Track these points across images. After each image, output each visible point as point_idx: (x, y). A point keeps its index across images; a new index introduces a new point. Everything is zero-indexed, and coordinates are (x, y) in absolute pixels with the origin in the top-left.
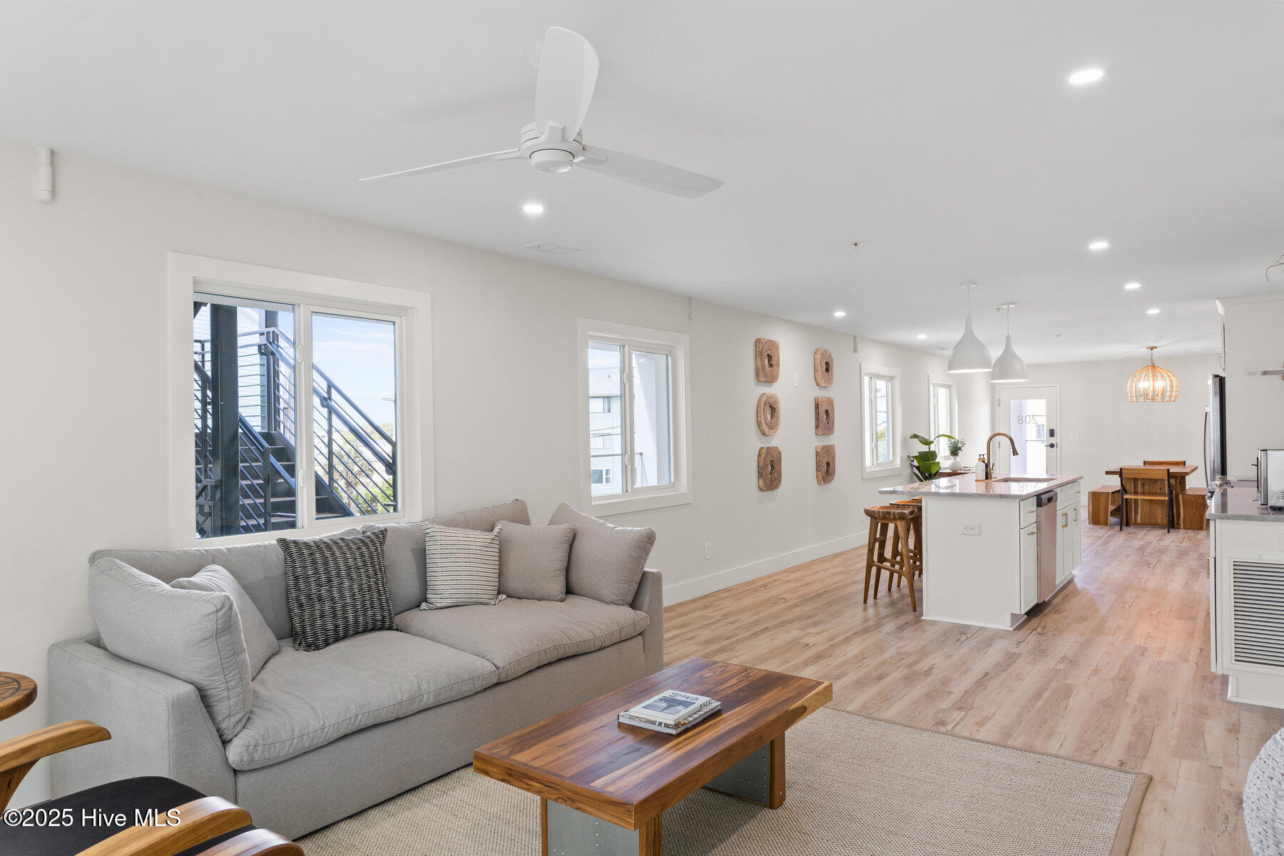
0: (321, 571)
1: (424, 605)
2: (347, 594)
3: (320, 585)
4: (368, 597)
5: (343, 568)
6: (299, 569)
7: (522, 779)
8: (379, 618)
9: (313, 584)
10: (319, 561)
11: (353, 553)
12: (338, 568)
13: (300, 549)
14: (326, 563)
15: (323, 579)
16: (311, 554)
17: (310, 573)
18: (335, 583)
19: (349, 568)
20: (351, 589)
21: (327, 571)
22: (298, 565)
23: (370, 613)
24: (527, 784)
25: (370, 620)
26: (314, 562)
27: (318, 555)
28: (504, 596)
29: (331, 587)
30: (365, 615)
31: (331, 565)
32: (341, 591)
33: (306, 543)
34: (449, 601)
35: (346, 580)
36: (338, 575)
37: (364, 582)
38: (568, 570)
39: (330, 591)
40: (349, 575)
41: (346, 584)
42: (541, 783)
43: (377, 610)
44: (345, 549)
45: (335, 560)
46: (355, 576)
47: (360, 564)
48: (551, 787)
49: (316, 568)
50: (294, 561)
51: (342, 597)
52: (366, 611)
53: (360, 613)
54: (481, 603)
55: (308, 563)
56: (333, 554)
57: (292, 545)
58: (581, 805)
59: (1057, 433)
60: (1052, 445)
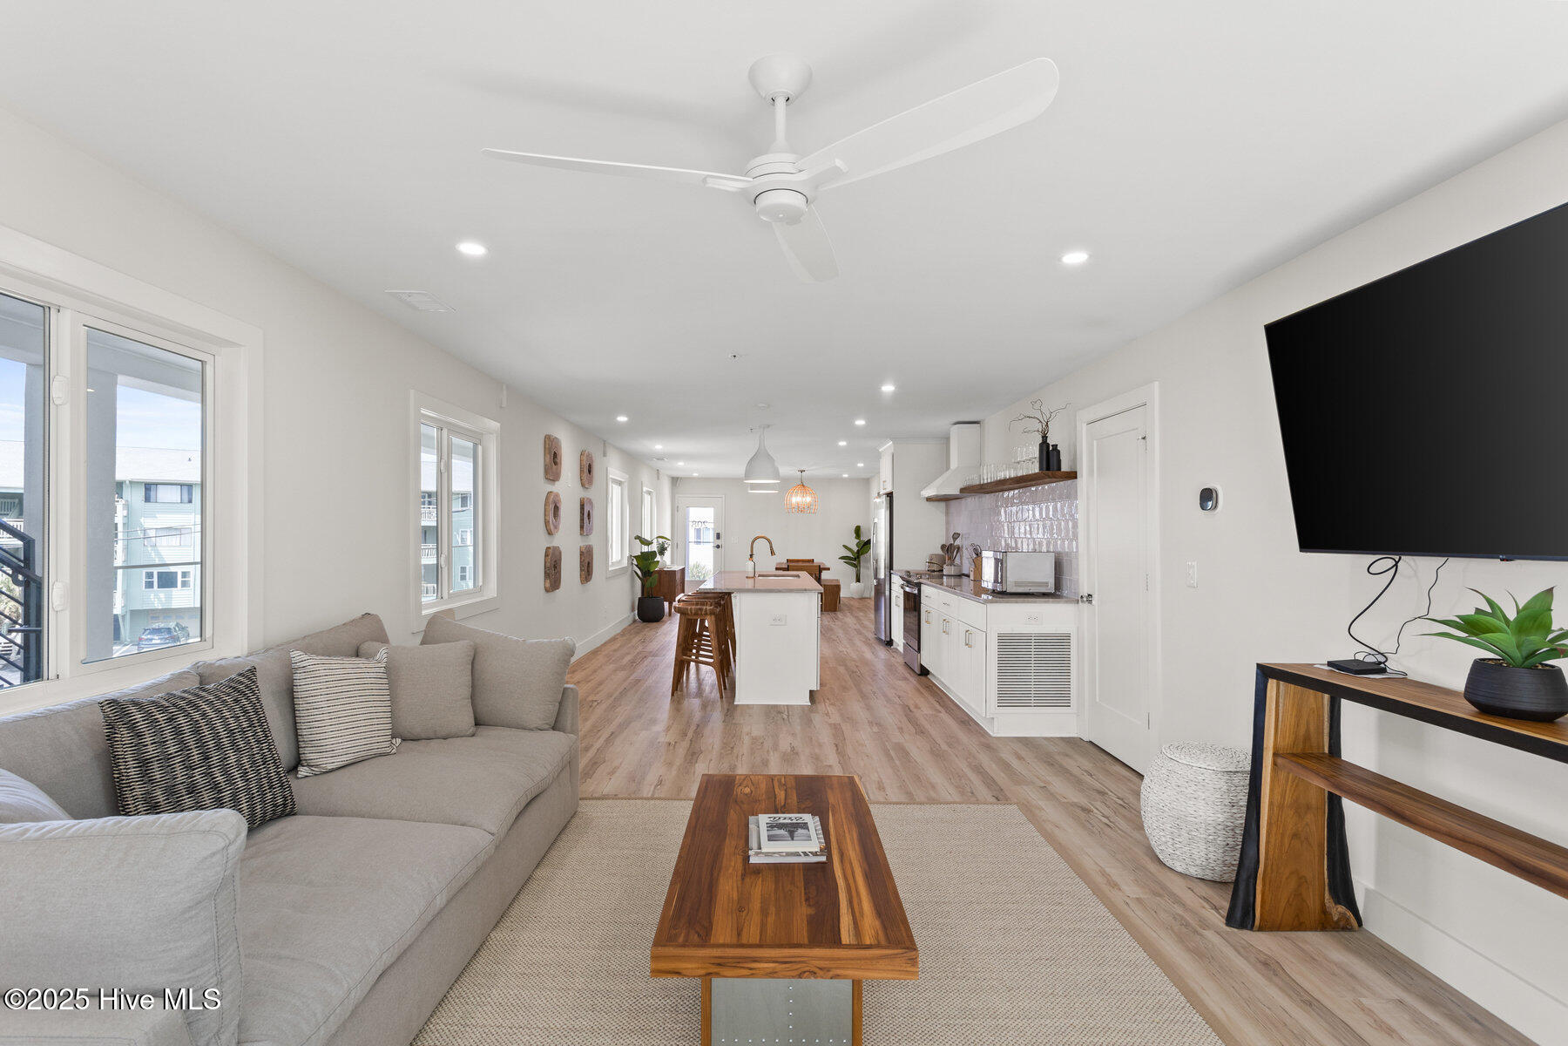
0: (192, 743)
1: (303, 771)
2: (237, 774)
3: (191, 768)
4: (263, 774)
5: (223, 734)
6: (151, 748)
7: (741, 965)
8: (280, 801)
9: (178, 768)
10: (186, 728)
11: (231, 709)
12: (216, 736)
13: (149, 715)
14: (196, 731)
15: (196, 755)
16: (171, 720)
17: (172, 750)
18: (215, 760)
19: (231, 733)
20: (240, 765)
21: (201, 743)
22: (148, 739)
23: (269, 796)
24: (751, 969)
25: (269, 808)
26: (178, 732)
27: (182, 720)
28: (399, 740)
29: (209, 767)
30: (263, 802)
31: (206, 732)
32: (225, 772)
33: (153, 702)
34: (344, 758)
35: (231, 753)
36: (219, 746)
37: (256, 750)
38: (473, 697)
39: (208, 774)
40: (233, 743)
41: (232, 759)
42: (774, 962)
43: (278, 790)
44: (218, 704)
45: (209, 723)
46: (241, 744)
47: (245, 724)
48: (791, 962)
49: (181, 742)
50: (139, 735)
51: (230, 780)
52: (263, 794)
53: (257, 799)
54: (381, 755)
55: (168, 734)
56: (204, 715)
57: (133, 709)
58: (839, 972)
59: (722, 536)
60: (718, 547)
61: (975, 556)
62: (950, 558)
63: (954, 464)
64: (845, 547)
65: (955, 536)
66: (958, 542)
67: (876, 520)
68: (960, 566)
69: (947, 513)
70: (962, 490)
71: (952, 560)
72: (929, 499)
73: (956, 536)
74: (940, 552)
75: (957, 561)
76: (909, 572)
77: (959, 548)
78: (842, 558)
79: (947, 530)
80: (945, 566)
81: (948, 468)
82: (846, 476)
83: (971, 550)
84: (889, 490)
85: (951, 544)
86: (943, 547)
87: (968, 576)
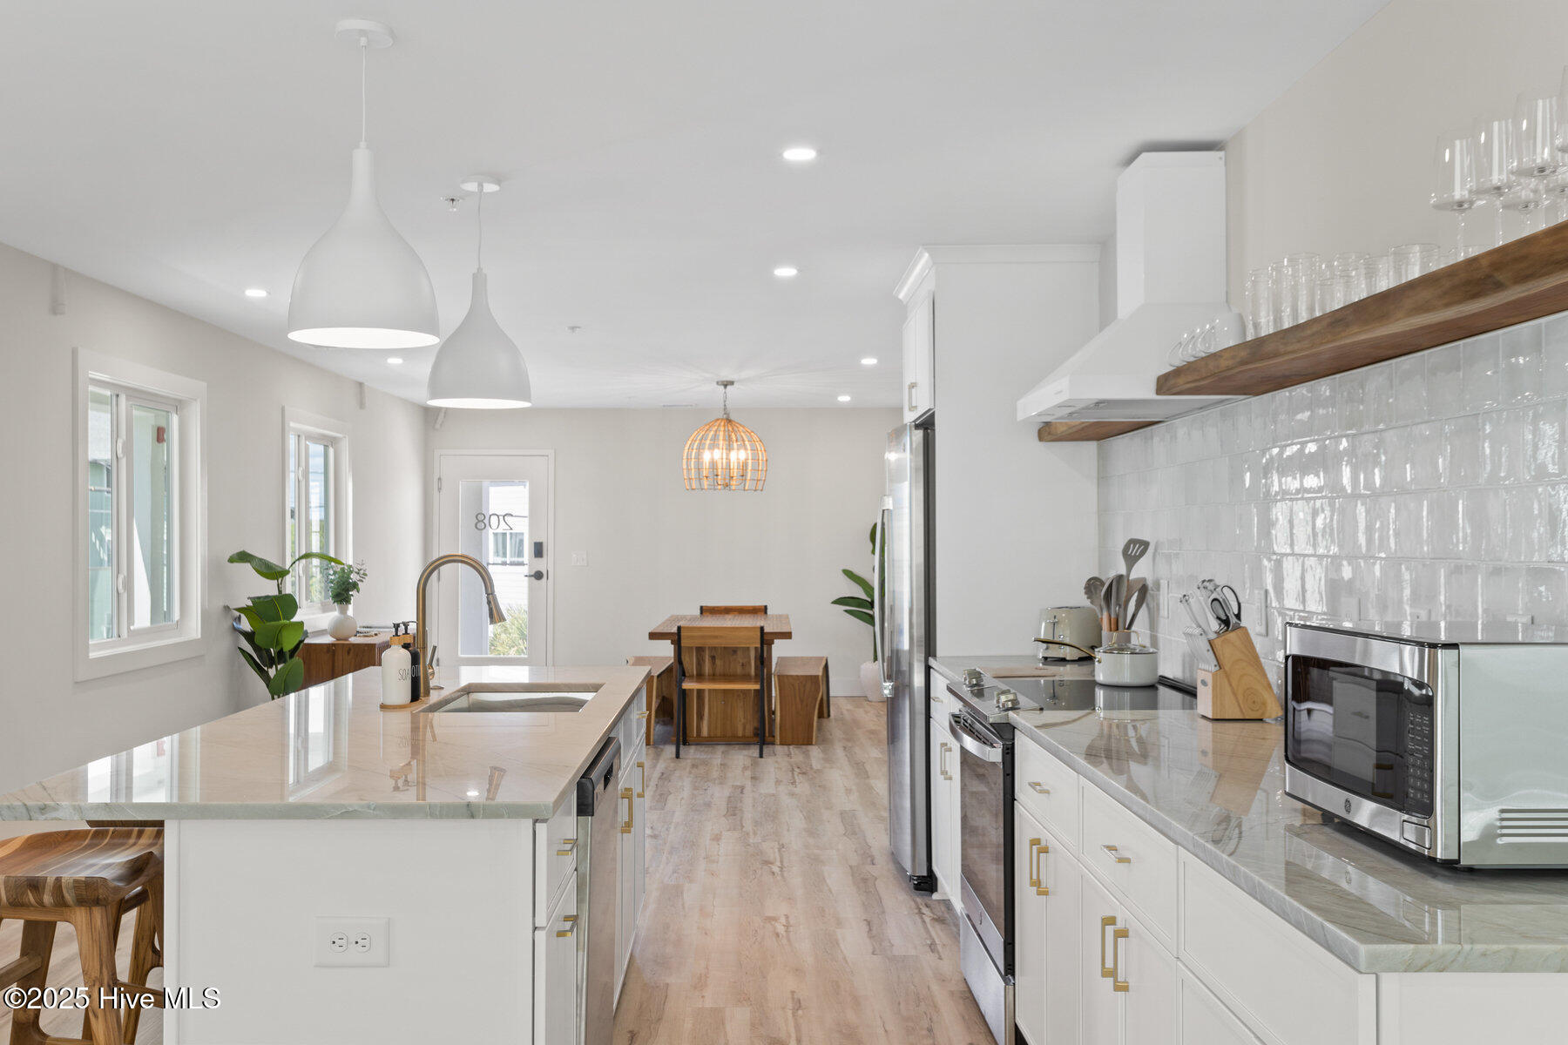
59: (549, 550)
60: (538, 576)
61: (1215, 625)
62: (1115, 626)
63: (1130, 296)
64: (849, 574)
65: (1133, 551)
66: (1141, 570)
67: (889, 504)
68: (1149, 654)
69: (1103, 478)
70: (1165, 384)
71: (1121, 626)
72: (1047, 432)
73: (1135, 550)
74: (1083, 601)
75: (1140, 634)
76: (976, 675)
77: (1144, 590)
78: (840, 601)
79: (1104, 532)
80: (1099, 654)
81: (1106, 313)
82: (844, 399)
83: (1200, 600)
84: (922, 403)
85: (1120, 578)
86: (1092, 586)
87: (1188, 691)
